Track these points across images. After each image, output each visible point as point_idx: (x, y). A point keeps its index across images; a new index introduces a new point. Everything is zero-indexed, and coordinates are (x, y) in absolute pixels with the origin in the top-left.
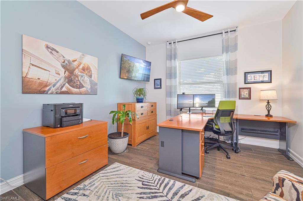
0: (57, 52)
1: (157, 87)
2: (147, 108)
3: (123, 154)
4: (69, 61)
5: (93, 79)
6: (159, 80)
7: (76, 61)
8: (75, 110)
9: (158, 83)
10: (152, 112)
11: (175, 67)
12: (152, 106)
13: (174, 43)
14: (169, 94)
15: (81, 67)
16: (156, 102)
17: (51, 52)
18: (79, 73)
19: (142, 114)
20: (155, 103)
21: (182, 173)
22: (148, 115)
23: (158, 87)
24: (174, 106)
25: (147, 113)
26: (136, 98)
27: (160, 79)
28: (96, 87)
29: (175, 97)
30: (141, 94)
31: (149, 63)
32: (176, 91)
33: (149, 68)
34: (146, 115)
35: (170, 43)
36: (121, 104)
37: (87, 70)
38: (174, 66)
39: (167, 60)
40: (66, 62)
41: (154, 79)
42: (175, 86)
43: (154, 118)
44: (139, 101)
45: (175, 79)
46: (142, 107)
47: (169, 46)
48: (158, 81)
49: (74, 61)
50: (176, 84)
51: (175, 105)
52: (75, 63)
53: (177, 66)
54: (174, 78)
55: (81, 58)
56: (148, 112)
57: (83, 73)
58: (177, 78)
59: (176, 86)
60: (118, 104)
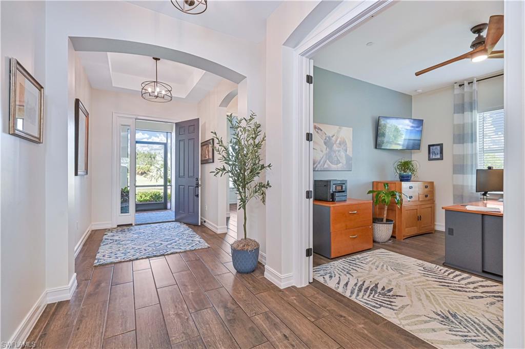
0: (321, 130)
1: (434, 157)
2: (417, 189)
3: (387, 243)
4: (329, 137)
5: (348, 153)
6: (439, 147)
7: (334, 135)
8: (342, 186)
9: (436, 152)
10: (426, 196)
11: (472, 124)
12: (426, 187)
13: (469, 83)
14: (459, 168)
15: (338, 142)
16: (432, 181)
17: (317, 132)
18: (337, 149)
19: (411, 197)
20: (432, 183)
21: (484, 272)
22: (420, 200)
23: (436, 157)
24: (470, 188)
25: (417, 197)
26: (398, 175)
27: (441, 145)
28: (351, 162)
29: (472, 174)
30: (407, 169)
31: (420, 122)
32: (474, 163)
33: (420, 129)
34: (417, 199)
35: (460, 85)
36: (378, 183)
37: (343, 144)
38: (470, 122)
39: (454, 113)
40: (327, 138)
41: (429, 145)
42: (472, 155)
43: (430, 206)
44: (404, 178)
45: (472, 142)
46: (411, 188)
47: (457, 91)
48: (436, 148)
49: (333, 137)
50: (474, 152)
51: (472, 186)
52: (334, 139)
53: (475, 122)
54: (470, 140)
55: (338, 132)
56: (420, 196)
57: (340, 148)
58: (476, 141)
59: (474, 156)
60: (373, 182)
